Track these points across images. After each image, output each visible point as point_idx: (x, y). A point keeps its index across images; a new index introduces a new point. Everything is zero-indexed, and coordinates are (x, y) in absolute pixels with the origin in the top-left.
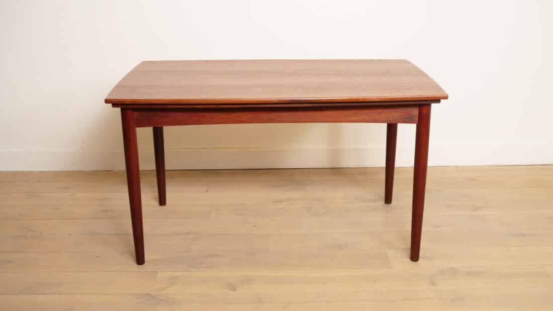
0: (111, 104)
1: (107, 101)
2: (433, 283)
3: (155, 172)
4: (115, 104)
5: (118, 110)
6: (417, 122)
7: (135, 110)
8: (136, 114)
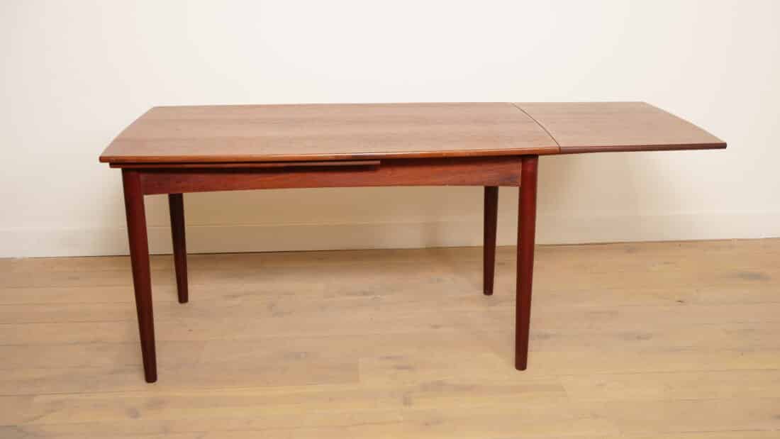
0: (108, 164)
1: (102, 160)
2: (407, 402)
3: (173, 256)
4: (114, 163)
5: (118, 172)
6: (520, 184)
7: (139, 171)
8: (143, 177)
